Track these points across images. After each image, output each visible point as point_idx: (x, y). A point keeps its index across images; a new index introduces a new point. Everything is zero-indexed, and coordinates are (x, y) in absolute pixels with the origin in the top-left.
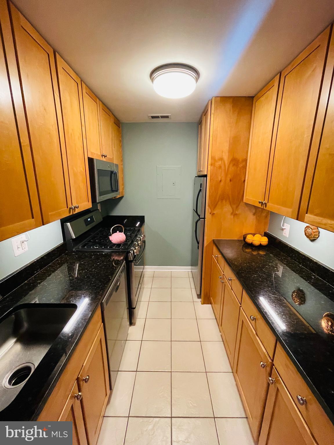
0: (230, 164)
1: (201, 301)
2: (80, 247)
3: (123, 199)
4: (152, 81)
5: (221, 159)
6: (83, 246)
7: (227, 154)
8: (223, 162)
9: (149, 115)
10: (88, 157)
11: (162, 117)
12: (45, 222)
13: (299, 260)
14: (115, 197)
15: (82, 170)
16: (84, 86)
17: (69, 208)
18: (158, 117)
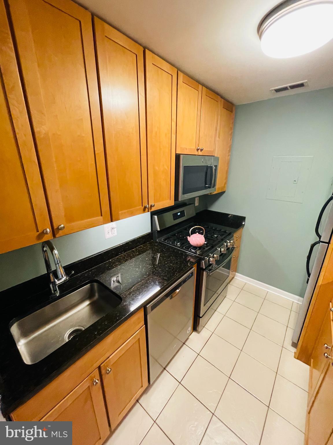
1: (295, 353)
2: (162, 239)
3: (224, 195)
4: (260, 37)
6: (165, 240)
9: (270, 89)
10: (176, 154)
11: (293, 87)
12: (113, 218)
14: (210, 193)
15: (166, 168)
16: (181, 75)
17: (143, 207)
18: (285, 89)
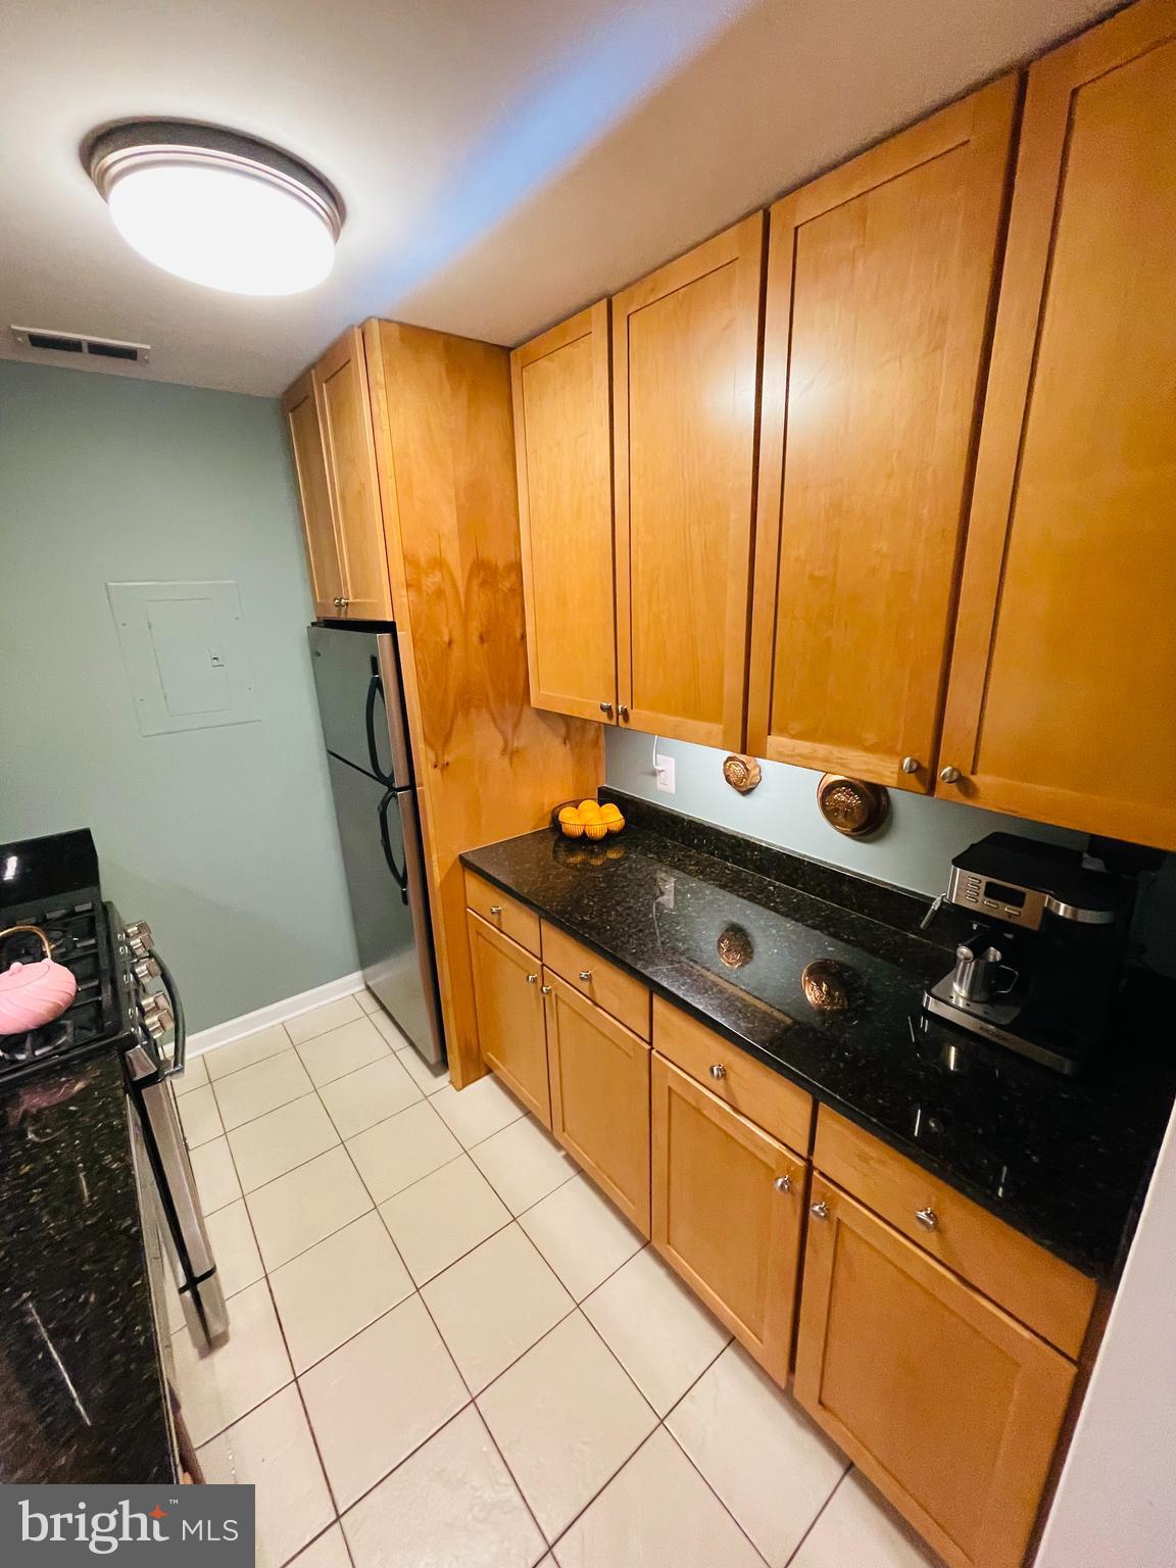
0: (469, 579)
1: (451, 1082)
5: (439, 563)
7: (456, 545)
8: (444, 571)
11: (98, 350)
13: (722, 850)
18: (71, 345)
